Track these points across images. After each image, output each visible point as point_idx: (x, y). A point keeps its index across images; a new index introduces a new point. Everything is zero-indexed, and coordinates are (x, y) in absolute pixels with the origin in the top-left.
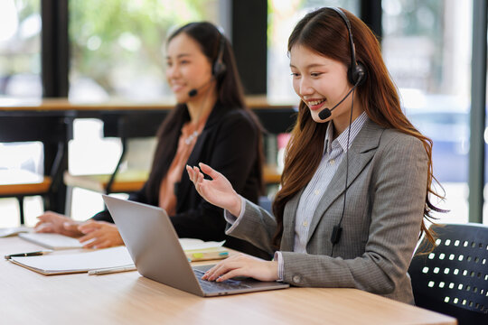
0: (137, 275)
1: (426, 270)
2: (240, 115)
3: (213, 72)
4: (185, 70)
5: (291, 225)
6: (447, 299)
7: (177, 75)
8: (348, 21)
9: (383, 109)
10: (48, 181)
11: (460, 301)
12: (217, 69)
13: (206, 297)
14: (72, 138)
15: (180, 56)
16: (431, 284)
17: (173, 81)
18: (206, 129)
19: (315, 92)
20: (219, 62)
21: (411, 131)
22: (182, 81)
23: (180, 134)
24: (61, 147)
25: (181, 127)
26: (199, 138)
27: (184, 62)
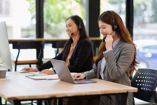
0: (59, 80)
1: (137, 81)
2: (86, 40)
3: (78, 28)
4: (70, 28)
5: (99, 67)
6: (142, 88)
7: (68, 29)
8: (113, 14)
9: (123, 36)
10: (38, 60)
11: (145, 89)
12: (79, 28)
13: (75, 84)
14: (44, 48)
15: (69, 24)
16: (138, 85)
17: (68, 31)
18: (77, 44)
19: (104, 32)
20: (80, 25)
21: (130, 43)
22: (69, 31)
23: (70, 46)
24: (41, 50)
25: (71, 44)
26: (75, 47)
27: (70, 26)
